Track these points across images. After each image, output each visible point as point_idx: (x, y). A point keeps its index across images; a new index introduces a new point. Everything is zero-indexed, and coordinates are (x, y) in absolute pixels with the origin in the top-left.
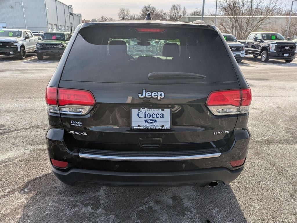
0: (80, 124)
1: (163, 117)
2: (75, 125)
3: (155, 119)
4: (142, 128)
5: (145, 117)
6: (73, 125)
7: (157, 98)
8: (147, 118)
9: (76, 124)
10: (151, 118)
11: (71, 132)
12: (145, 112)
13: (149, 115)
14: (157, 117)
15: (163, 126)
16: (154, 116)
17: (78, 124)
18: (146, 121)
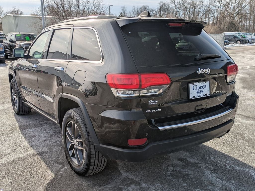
0: (156, 102)
1: (206, 88)
2: (152, 104)
3: (202, 89)
4: (196, 98)
5: (197, 89)
6: (151, 104)
7: (207, 73)
8: (198, 90)
9: (154, 103)
10: (200, 89)
11: (149, 111)
12: (197, 85)
13: (199, 87)
14: (203, 88)
15: (206, 95)
16: (201, 88)
17: (155, 103)
18: (197, 92)
